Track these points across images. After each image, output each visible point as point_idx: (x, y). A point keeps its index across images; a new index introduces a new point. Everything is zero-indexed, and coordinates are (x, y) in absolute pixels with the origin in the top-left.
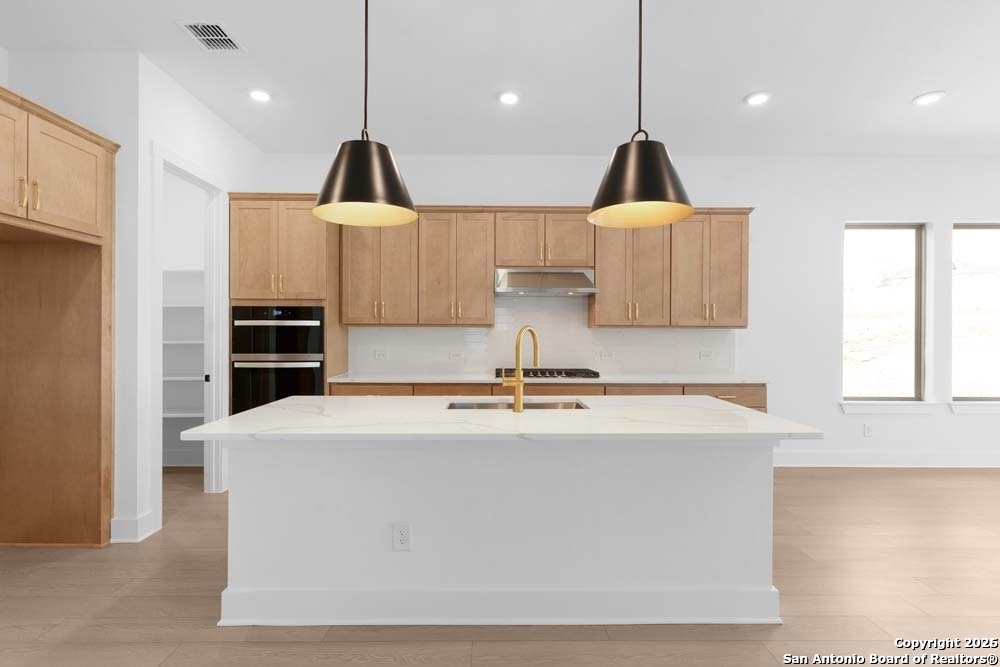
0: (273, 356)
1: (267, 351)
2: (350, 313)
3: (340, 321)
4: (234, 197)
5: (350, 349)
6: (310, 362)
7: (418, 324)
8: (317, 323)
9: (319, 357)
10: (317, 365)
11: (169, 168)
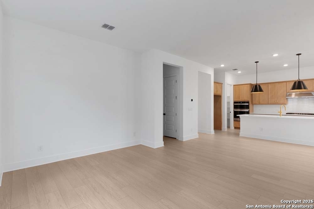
0: (239, 109)
1: (238, 108)
2: (254, 102)
3: (252, 103)
4: (234, 85)
5: (254, 108)
6: (246, 110)
7: (268, 104)
8: (248, 104)
9: (249, 109)
10: (248, 111)
11: (228, 84)
